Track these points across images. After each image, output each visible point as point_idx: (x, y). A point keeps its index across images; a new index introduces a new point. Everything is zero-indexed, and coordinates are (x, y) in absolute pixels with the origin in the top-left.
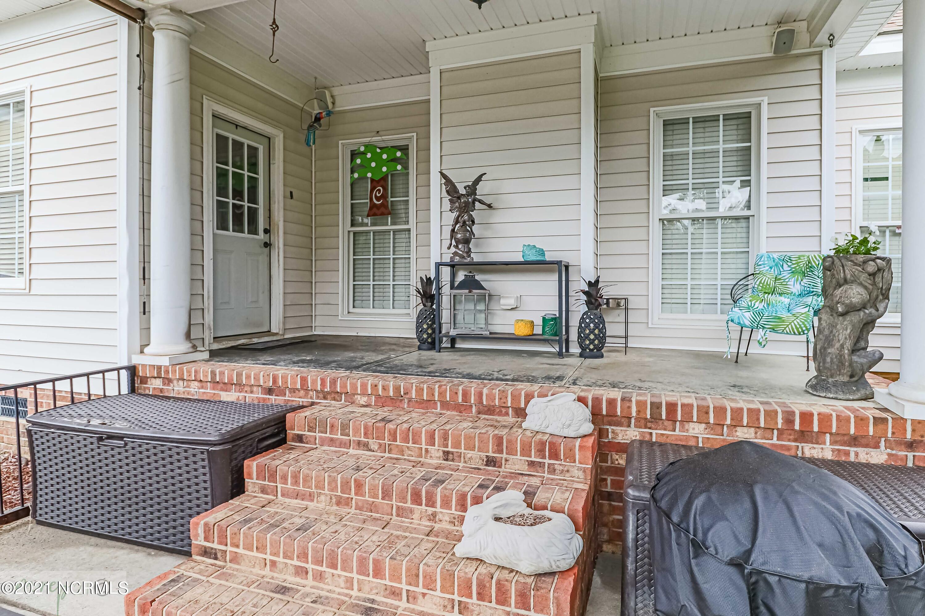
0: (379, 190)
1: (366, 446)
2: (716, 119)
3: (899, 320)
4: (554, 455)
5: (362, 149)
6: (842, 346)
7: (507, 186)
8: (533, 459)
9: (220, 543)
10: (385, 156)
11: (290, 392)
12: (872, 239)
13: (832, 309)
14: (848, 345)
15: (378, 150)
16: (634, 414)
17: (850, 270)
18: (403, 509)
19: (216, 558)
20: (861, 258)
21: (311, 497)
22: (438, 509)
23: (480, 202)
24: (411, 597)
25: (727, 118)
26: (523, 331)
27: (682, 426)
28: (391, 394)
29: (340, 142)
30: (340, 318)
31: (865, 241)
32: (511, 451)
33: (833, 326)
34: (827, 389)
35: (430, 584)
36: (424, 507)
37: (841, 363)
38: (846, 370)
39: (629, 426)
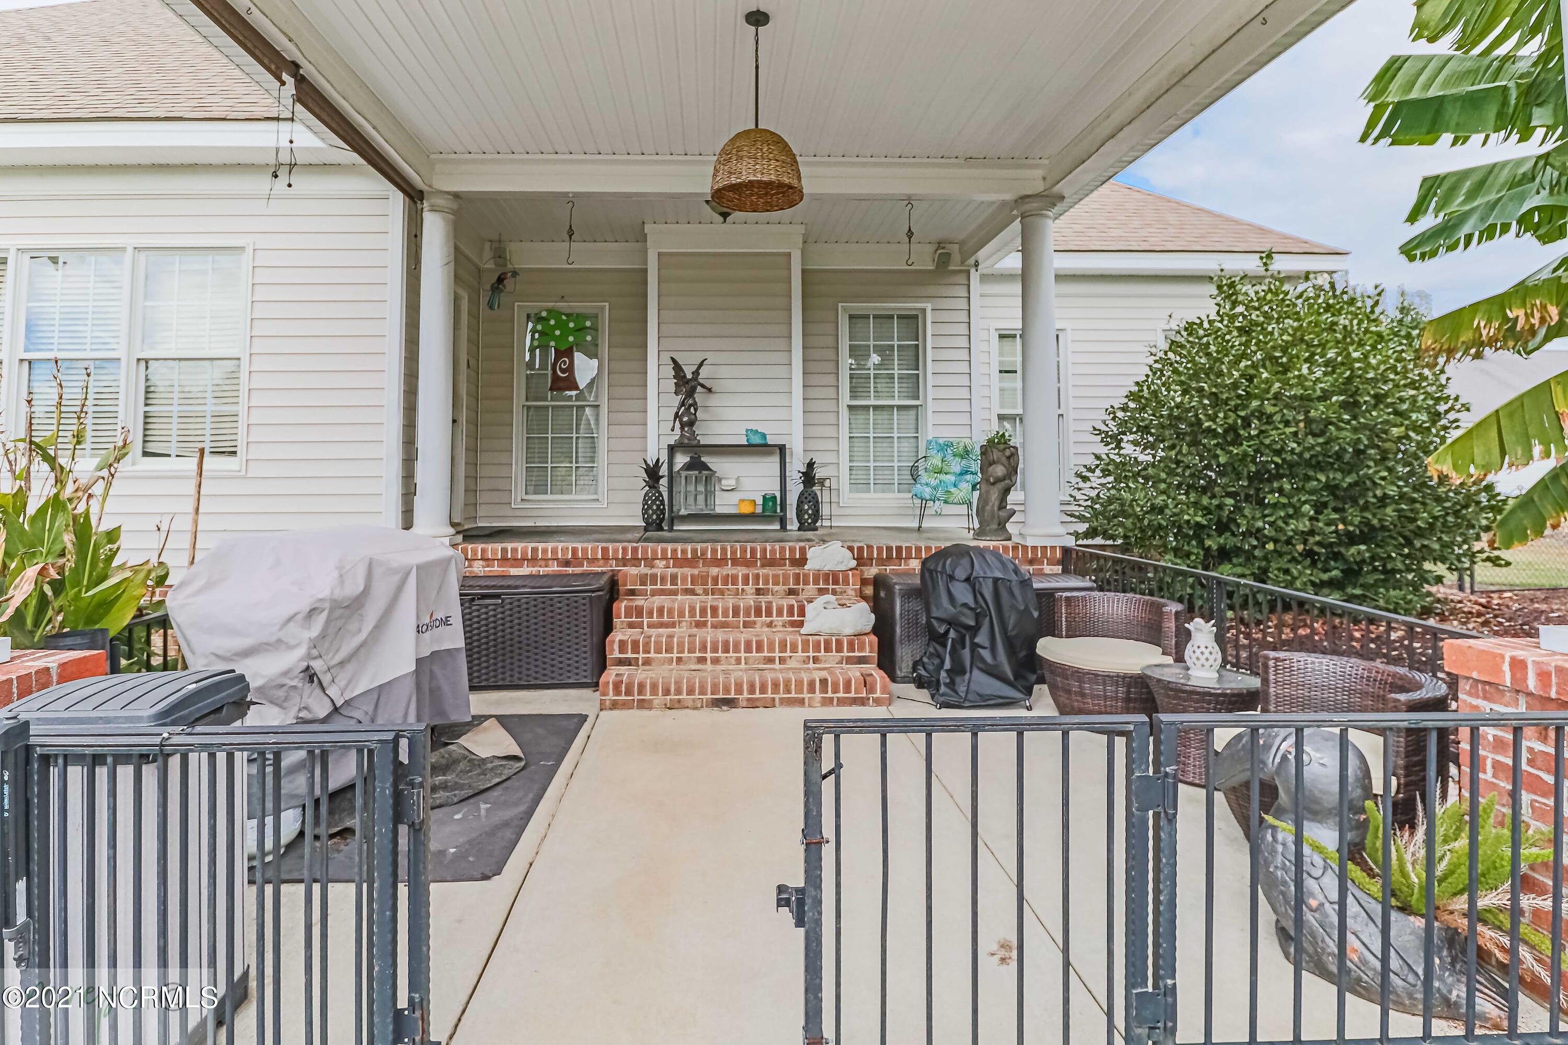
0: (565, 362)
1: (692, 592)
2: (892, 317)
3: (1023, 498)
4: (836, 582)
5: (544, 314)
6: (993, 505)
7: (724, 372)
8: (821, 586)
9: (633, 652)
10: (571, 325)
11: (588, 563)
12: (1007, 434)
13: (987, 481)
14: (997, 504)
15: (564, 317)
16: (875, 556)
17: (996, 455)
18: (749, 622)
19: (630, 665)
20: (1002, 447)
21: (673, 625)
22: (774, 618)
23: (703, 386)
24: (782, 660)
25: (899, 317)
26: (746, 509)
27: (905, 562)
28: (689, 556)
29: (516, 304)
30: (513, 506)
31: (1003, 435)
32: (806, 583)
33: (988, 492)
34: (986, 535)
35: (794, 649)
36: (764, 618)
37: (993, 516)
38: (996, 521)
39: (872, 565)
